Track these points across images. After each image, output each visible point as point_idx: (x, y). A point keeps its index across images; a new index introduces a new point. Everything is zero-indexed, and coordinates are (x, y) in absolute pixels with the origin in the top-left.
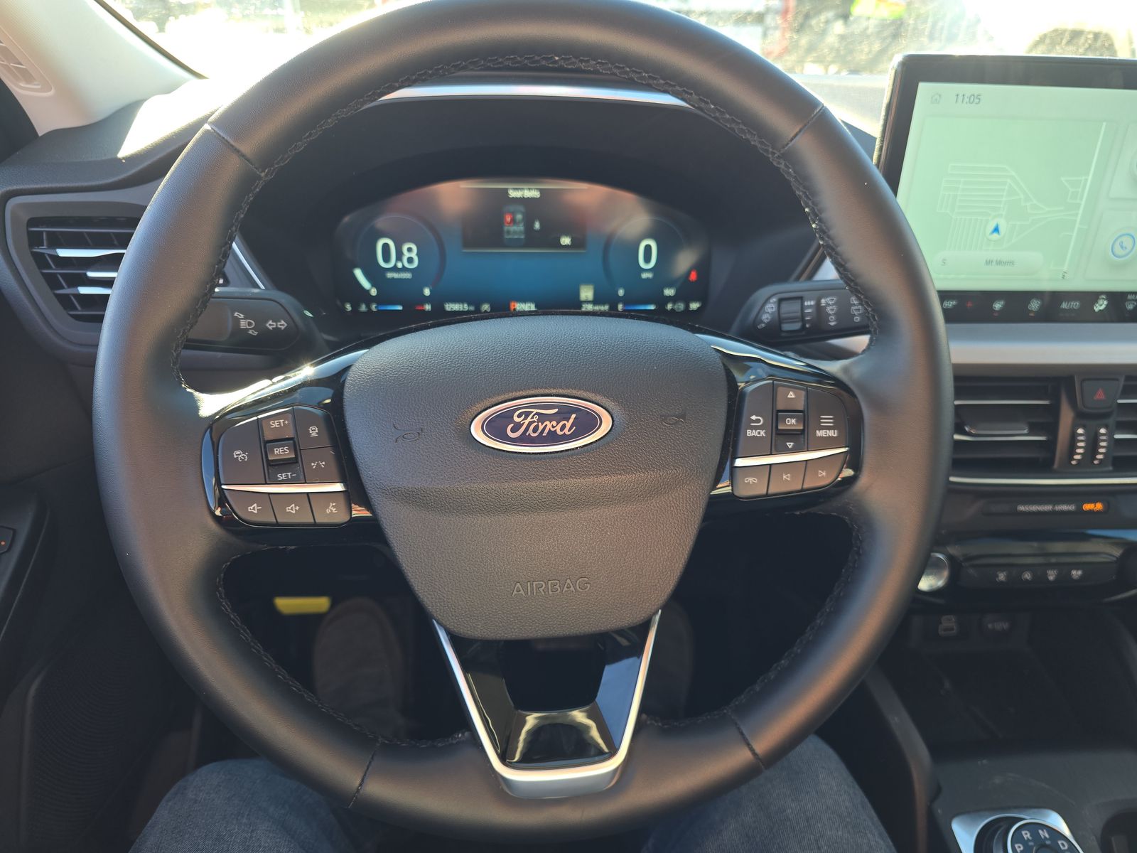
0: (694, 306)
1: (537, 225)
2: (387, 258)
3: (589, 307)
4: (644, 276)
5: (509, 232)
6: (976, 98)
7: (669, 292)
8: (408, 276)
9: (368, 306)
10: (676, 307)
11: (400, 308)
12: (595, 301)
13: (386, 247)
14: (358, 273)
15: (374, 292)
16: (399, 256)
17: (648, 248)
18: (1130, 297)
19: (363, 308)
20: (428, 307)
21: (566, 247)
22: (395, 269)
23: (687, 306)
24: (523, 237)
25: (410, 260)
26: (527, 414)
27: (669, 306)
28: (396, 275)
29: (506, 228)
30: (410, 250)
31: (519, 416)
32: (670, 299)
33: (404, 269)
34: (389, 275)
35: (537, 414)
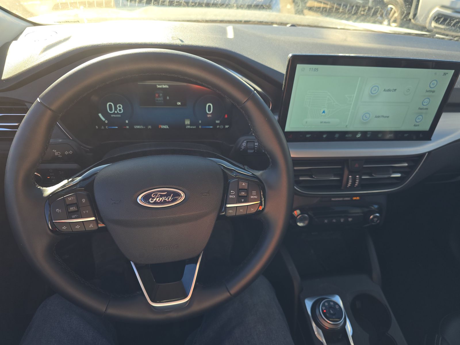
0: (227, 127)
1: (168, 98)
2: (111, 110)
3: (189, 127)
4: (208, 116)
5: (157, 100)
6: (317, 70)
7: (217, 122)
8: (119, 116)
9: (105, 127)
10: (220, 127)
11: (117, 127)
12: (190, 125)
13: (110, 105)
14: (100, 115)
15: (106, 122)
16: (116, 109)
17: (209, 106)
18: (368, 133)
19: (103, 127)
20: (128, 127)
21: (179, 105)
22: (114, 113)
23: (224, 127)
24: (163, 102)
25: (120, 110)
26: (156, 194)
27: (218, 127)
28: (115, 116)
29: (156, 99)
30: (120, 107)
31: (154, 195)
32: (218, 124)
33: (118, 113)
34: (112, 116)
35: (160, 194)
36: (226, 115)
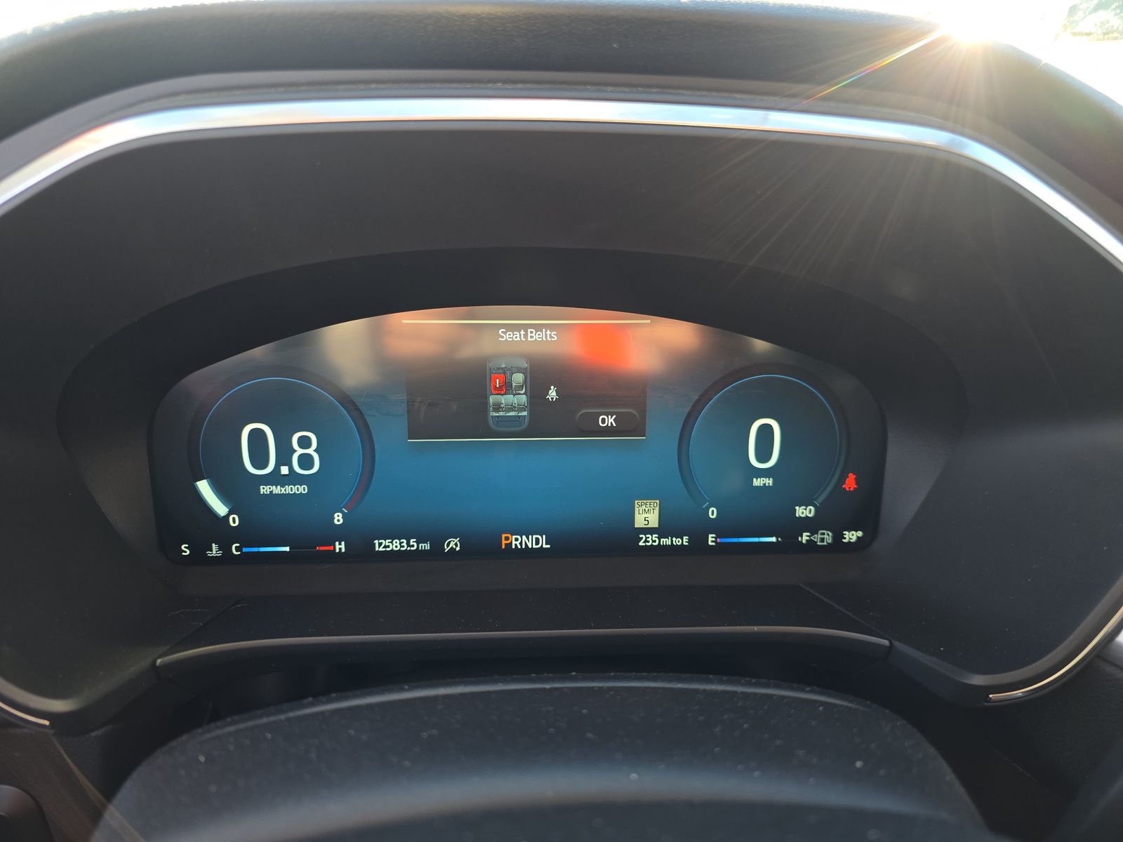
0: (851, 536)
1: (553, 394)
2: (259, 461)
3: (653, 540)
4: (757, 482)
5: (498, 407)
7: (801, 512)
8: (302, 489)
9: (225, 548)
10: (817, 538)
11: (287, 549)
12: (661, 531)
13: (257, 436)
14: (204, 487)
15: (234, 521)
16: (284, 455)
17: (766, 432)
19: (215, 551)
20: (340, 547)
21: (608, 431)
22: (275, 478)
23: (838, 537)
24: (525, 413)
25: (306, 461)
27: (805, 537)
28: (277, 490)
29: (492, 399)
30: (304, 443)
32: (807, 524)
33: (293, 478)
34: (265, 490)
36: (852, 476)
